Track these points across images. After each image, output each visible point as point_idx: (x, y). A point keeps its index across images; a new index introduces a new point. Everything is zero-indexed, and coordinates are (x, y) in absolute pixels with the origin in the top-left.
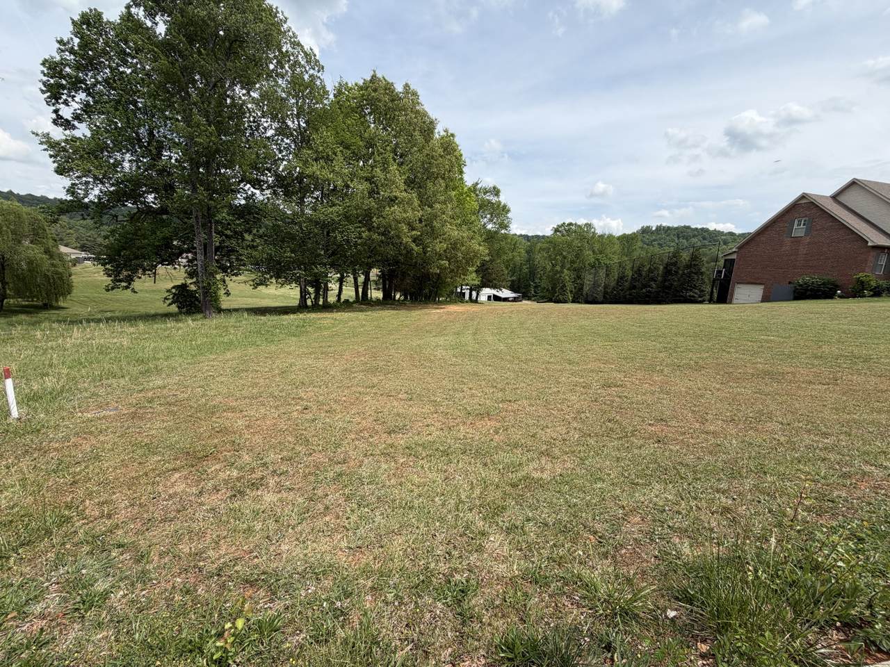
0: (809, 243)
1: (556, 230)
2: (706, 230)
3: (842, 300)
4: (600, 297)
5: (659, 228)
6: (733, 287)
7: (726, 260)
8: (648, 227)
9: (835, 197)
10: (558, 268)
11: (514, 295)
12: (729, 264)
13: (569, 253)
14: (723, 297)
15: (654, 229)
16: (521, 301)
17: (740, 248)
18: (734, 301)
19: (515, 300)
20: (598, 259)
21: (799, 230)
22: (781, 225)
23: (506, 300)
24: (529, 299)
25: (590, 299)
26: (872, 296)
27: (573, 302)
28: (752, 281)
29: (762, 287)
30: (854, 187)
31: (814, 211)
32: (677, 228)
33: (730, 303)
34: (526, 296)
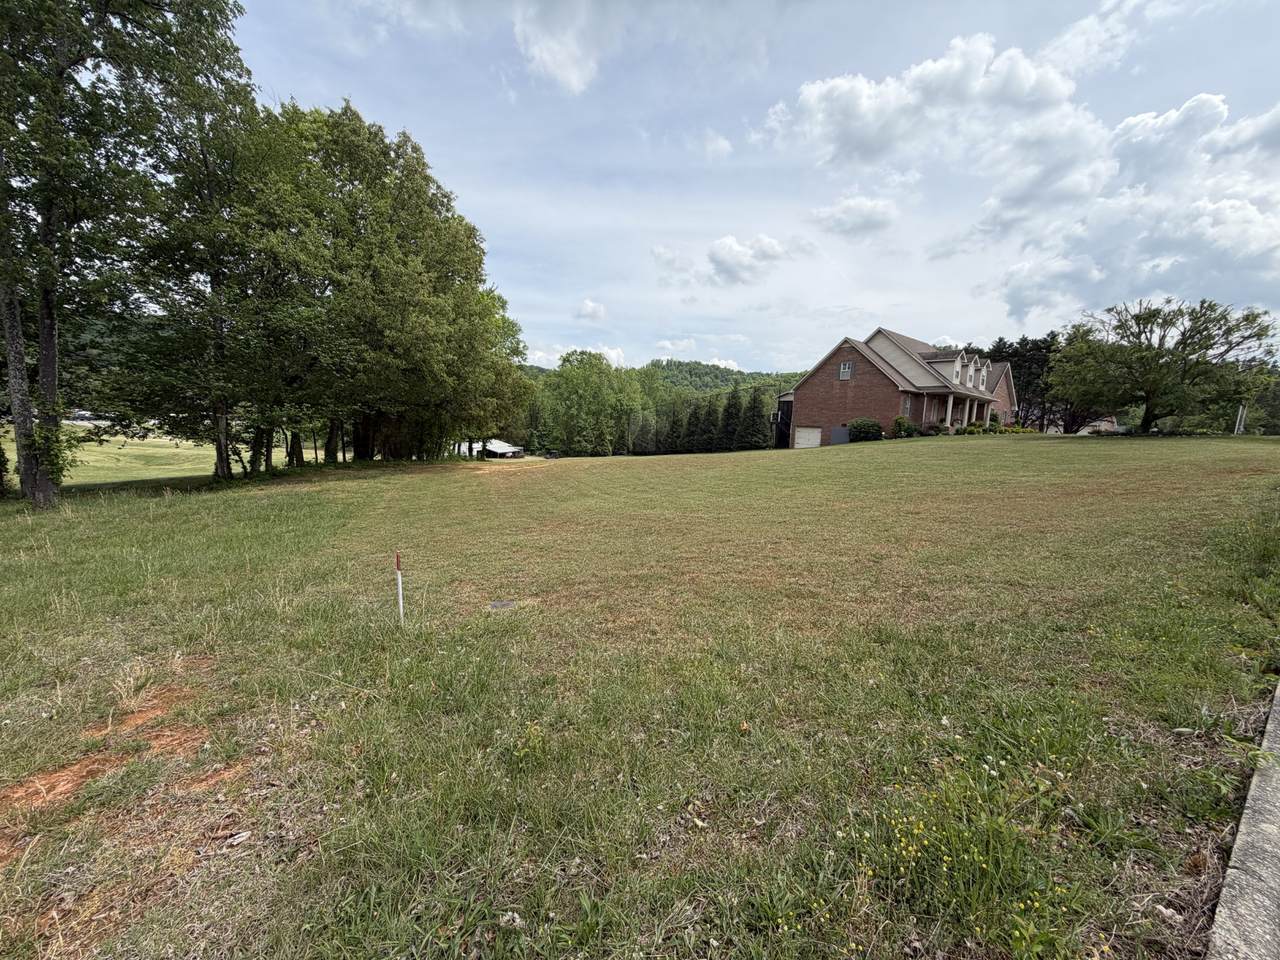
0: (855, 387)
1: (566, 360)
2: (717, 368)
3: (889, 441)
4: (651, 447)
5: (669, 363)
6: (794, 431)
7: (780, 402)
8: (658, 361)
9: (867, 343)
10: (574, 411)
11: (514, 449)
12: (786, 408)
13: (585, 391)
14: (784, 441)
15: (664, 363)
16: (522, 457)
17: (797, 389)
18: (796, 446)
19: (515, 455)
20: (619, 400)
21: (845, 373)
22: (830, 367)
23: (503, 455)
24: (532, 453)
25: (638, 449)
26: (907, 436)
27: (614, 454)
28: (811, 424)
29: (820, 430)
30: (879, 336)
31: (856, 355)
32: (688, 364)
33: (793, 448)
34: (529, 450)
